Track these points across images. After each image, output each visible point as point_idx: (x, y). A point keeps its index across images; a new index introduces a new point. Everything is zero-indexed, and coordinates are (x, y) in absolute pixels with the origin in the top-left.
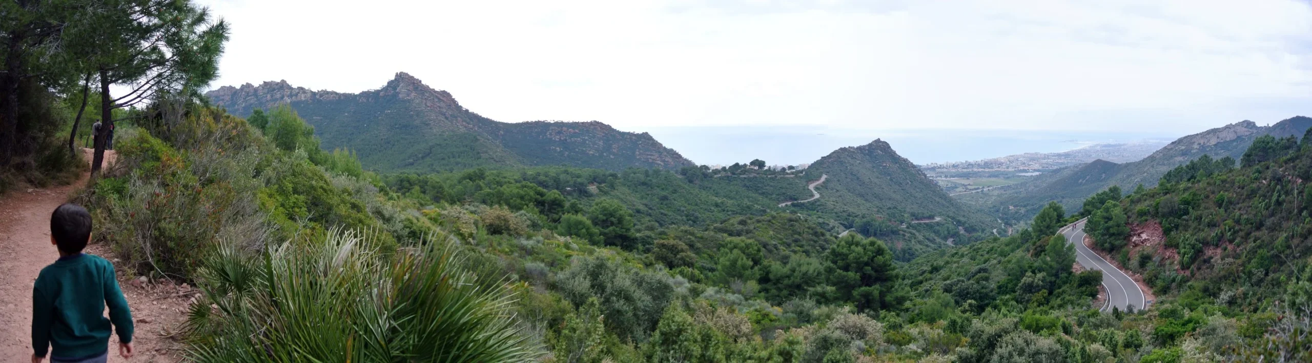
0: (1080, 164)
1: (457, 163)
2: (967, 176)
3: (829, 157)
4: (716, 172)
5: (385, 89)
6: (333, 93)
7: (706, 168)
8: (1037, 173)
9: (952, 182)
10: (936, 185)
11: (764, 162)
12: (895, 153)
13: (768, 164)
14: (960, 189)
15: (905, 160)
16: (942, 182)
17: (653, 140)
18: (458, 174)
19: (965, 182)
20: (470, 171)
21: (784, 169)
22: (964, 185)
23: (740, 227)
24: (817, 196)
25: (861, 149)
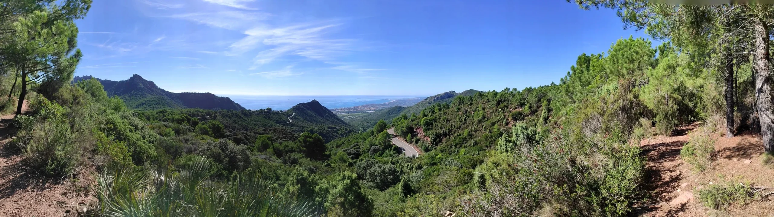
0: (390, 108)
1: (156, 107)
2: (348, 113)
3: (295, 106)
4: (254, 112)
5: (129, 80)
6: (110, 81)
7: (250, 110)
8: (374, 111)
9: (343, 115)
10: (336, 116)
12: (320, 105)
13: (272, 110)
14: (346, 117)
15: (325, 107)
16: (339, 115)
18: (156, 111)
19: (348, 115)
20: (161, 110)
21: (278, 111)
23: (263, 132)
24: (291, 121)
25: (307, 103)
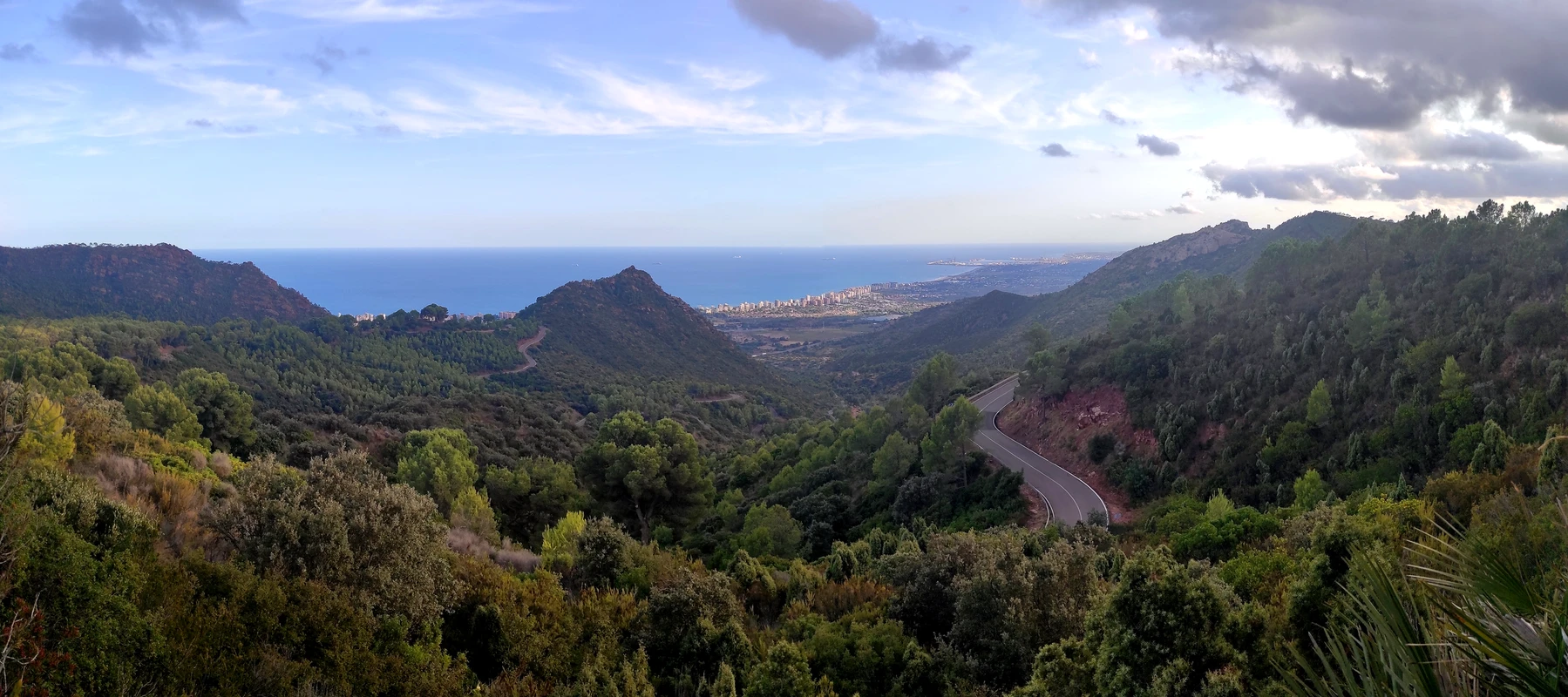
0: (965, 300)
2: (778, 325)
3: (549, 298)
4: (366, 325)
8: (896, 317)
9: (754, 337)
10: (728, 340)
11: (445, 310)
12: (659, 288)
13: (451, 313)
14: (767, 347)
15: (678, 301)
16: (738, 336)
17: (261, 275)
19: (776, 335)
22: (773, 340)
24: (533, 363)
25: (602, 283)
